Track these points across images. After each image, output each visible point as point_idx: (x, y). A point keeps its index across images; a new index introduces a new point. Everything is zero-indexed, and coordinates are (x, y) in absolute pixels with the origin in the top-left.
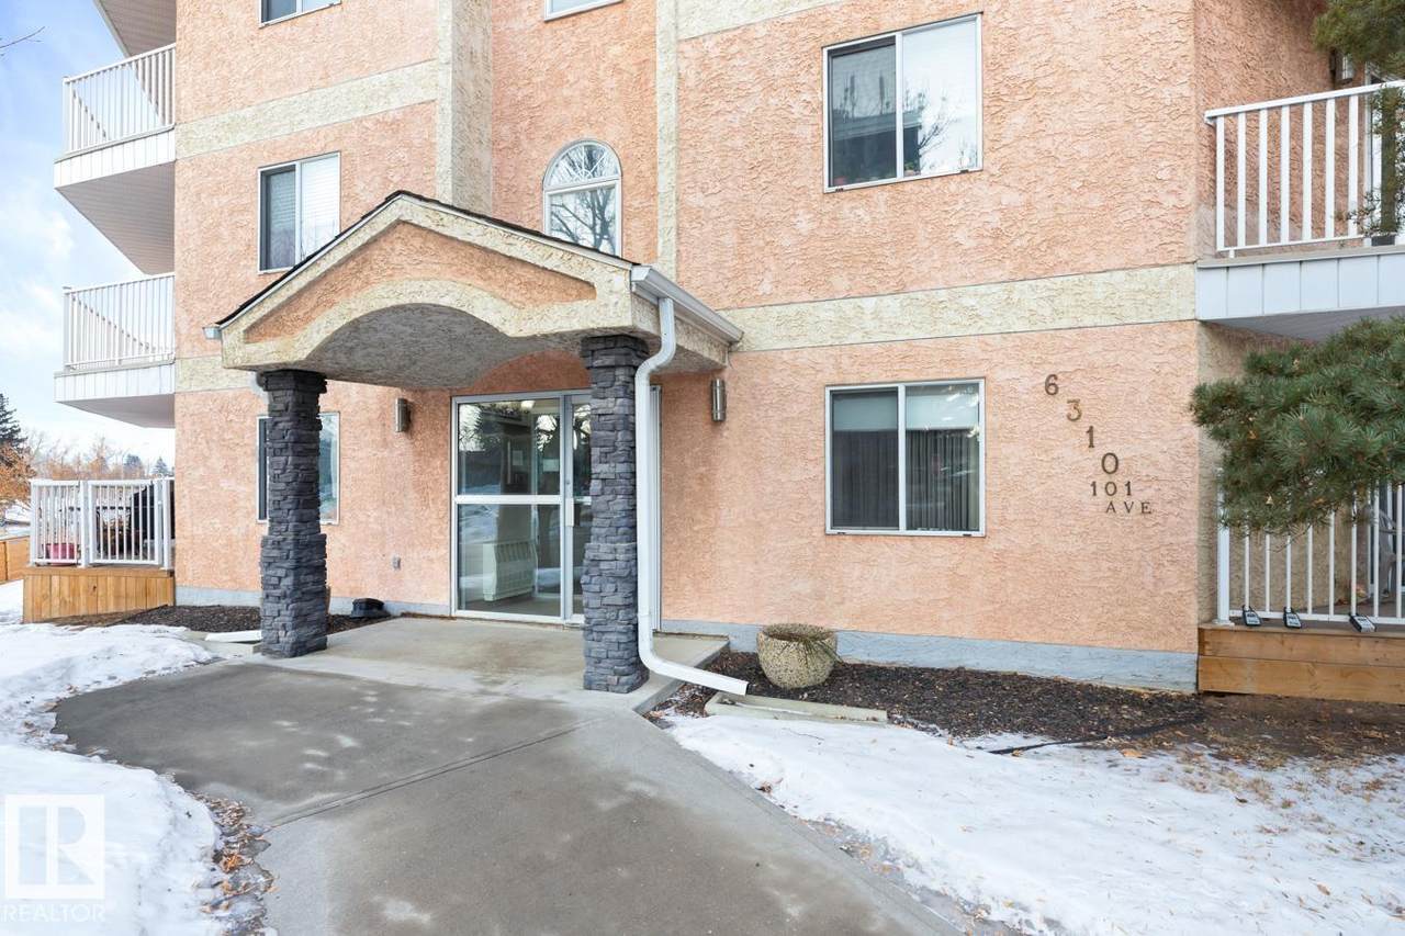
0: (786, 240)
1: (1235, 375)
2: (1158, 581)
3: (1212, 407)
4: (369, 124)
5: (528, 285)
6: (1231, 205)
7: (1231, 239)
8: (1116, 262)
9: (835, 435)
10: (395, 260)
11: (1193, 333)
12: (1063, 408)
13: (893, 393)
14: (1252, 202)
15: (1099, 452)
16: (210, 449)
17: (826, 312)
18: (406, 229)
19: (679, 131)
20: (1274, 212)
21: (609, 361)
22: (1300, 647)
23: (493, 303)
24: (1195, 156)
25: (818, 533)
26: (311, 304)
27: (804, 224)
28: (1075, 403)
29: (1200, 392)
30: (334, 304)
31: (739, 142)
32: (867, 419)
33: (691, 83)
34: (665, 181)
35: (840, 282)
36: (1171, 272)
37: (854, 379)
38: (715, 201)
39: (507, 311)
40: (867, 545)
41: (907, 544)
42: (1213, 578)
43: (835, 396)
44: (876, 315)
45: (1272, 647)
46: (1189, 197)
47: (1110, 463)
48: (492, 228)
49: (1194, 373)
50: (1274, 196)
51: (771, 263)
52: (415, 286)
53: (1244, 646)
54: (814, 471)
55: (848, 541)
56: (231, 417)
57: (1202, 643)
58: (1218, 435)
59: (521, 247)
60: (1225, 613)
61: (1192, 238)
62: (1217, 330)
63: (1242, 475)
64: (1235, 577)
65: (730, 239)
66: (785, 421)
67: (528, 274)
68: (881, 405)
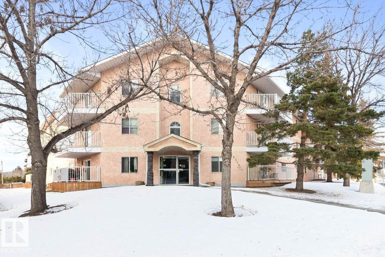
0: (206, 139)
1: (249, 157)
2: (243, 176)
3: (248, 160)
4: (144, 115)
5: (189, 145)
6: (249, 141)
7: (249, 144)
8: (240, 145)
9: (212, 162)
10: (171, 140)
11: (246, 153)
12: (235, 160)
13: (218, 157)
14: (251, 140)
15: (238, 164)
16: (110, 162)
17: (211, 148)
18: (173, 137)
19: (193, 125)
20: (252, 141)
21: (196, 153)
22: (254, 182)
23: (185, 147)
24: (246, 136)
25: (210, 173)
26: (158, 144)
27: (208, 138)
28: (236, 159)
29: (247, 159)
30: (162, 145)
31: (200, 127)
32: (215, 160)
33: (194, 119)
34: (191, 130)
35: (212, 145)
36: (244, 147)
37: (214, 155)
38: (197, 134)
39: (187, 148)
40: (215, 174)
41: (220, 174)
42: (248, 176)
43: (212, 157)
44: (216, 149)
45: (252, 182)
46: (246, 140)
47: (239, 165)
48: (185, 139)
49: (246, 157)
50: (252, 139)
51: (204, 142)
52: (175, 144)
53: (250, 182)
54: (210, 166)
55: (213, 174)
56: (115, 156)
57: (247, 182)
58: (248, 162)
59: (188, 141)
60: (249, 179)
61: (246, 144)
62: (248, 153)
63: (250, 164)
64: (249, 177)
65: (199, 138)
66: (206, 160)
67: (189, 144)
68: (217, 158)
